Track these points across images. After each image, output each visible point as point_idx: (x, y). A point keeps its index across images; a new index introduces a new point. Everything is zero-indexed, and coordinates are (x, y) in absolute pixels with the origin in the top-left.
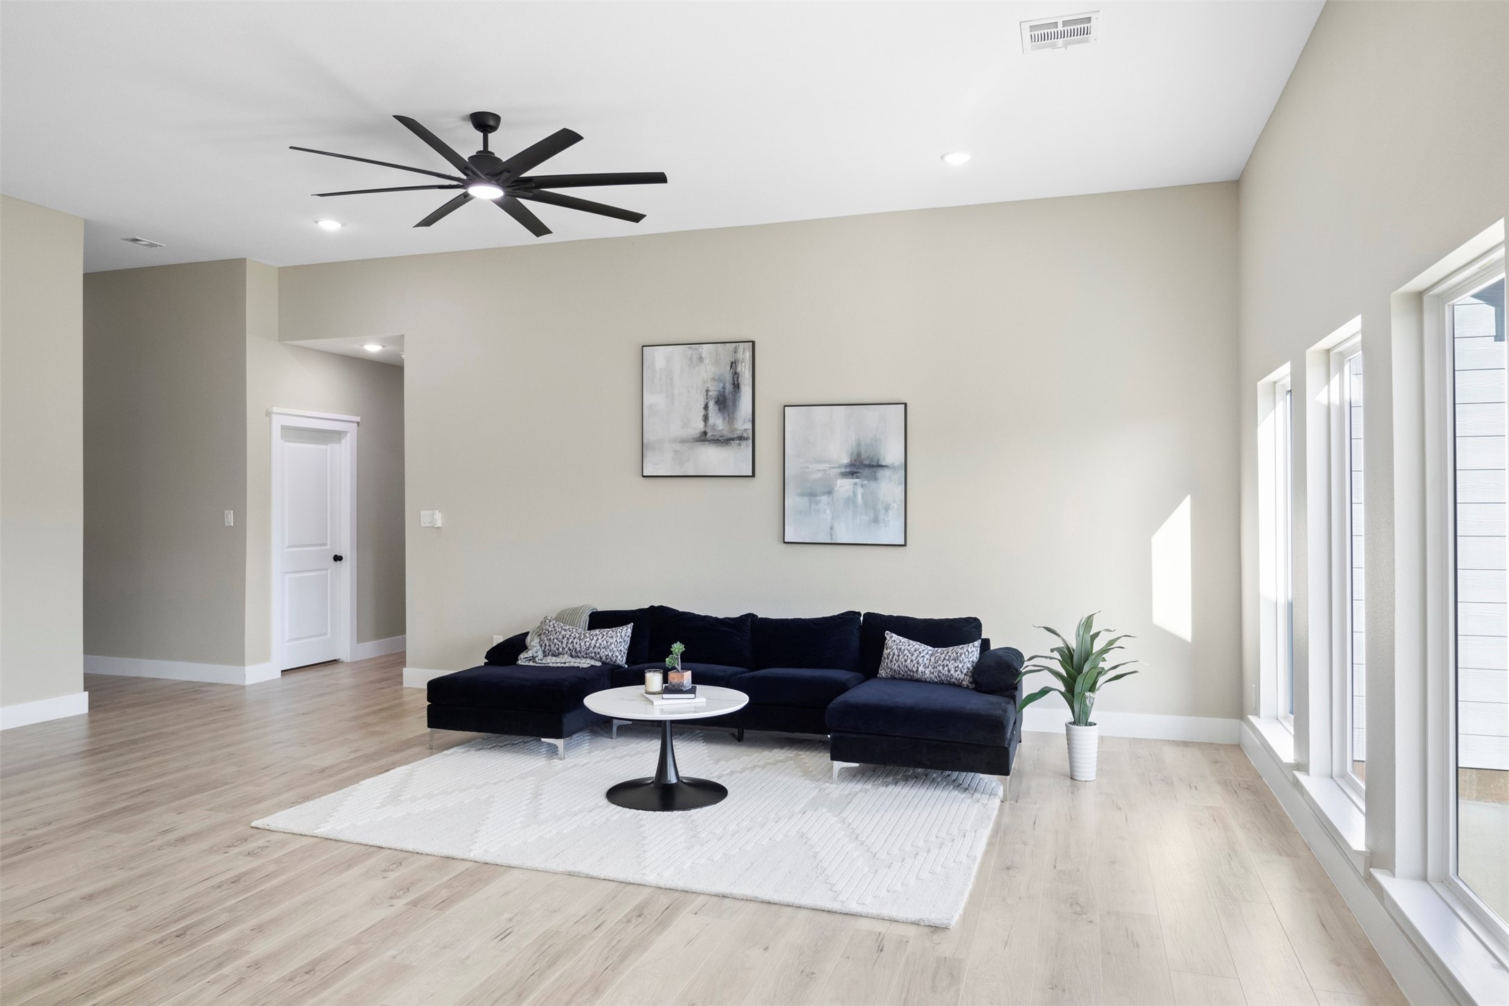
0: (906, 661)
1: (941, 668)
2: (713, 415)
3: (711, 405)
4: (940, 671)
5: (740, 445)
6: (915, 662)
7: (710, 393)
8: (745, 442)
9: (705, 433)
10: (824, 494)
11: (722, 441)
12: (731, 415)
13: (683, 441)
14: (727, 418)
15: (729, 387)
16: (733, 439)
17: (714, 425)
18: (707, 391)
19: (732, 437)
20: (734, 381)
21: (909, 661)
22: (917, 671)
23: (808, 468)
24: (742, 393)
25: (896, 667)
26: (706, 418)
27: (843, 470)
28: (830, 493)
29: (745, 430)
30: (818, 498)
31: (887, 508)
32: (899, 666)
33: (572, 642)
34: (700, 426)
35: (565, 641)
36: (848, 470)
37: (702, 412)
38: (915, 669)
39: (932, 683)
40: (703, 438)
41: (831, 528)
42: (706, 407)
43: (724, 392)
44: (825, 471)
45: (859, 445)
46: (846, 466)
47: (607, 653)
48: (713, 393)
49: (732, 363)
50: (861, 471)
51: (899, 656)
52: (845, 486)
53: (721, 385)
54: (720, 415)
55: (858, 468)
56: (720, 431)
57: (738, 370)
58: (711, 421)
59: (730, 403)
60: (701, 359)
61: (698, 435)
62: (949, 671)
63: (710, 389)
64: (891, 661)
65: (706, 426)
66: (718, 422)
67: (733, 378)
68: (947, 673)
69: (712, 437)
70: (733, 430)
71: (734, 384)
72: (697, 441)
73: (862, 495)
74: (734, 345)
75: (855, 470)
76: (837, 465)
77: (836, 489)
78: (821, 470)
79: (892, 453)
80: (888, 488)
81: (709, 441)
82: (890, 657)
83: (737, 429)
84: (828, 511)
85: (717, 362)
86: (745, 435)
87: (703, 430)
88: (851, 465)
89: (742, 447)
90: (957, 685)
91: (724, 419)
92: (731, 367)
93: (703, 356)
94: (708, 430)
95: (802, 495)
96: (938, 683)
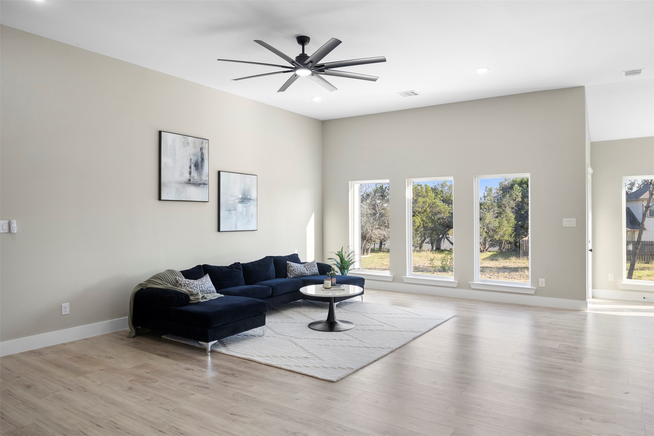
0: (300, 270)
1: (312, 270)
2: (193, 172)
3: (193, 166)
4: (312, 271)
5: (204, 187)
6: (303, 270)
7: (192, 161)
8: (206, 185)
9: (190, 180)
10: (234, 210)
11: (197, 184)
12: (200, 173)
13: (180, 183)
14: (199, 174)
15: (200, 160)
16: (201, 184)
17: (194, 177)
18: (191, 160)
19: (201, 183)
20: (201, 156)
23: (228, 199)
24: (205, 162)
25: (297, 273)
26: (190, 173)
27: (240, 200)
28: (235, 210)
29: (206, 180)
30: (232, 212)
31: (252, 216)
34: (187, 176)
36: (241, 200)
37: (189, 170)
38: (304, 272)
39: (310, 276)
40: (189, 182)
41: (236, 225)
42: (190, 168)
43: (198, 161)
44: (234, 200)
45: (244, 191)
46: (240, 199)
48: (193, 161)
49: (201, 148)
50: (245, 201)
51: (298, 269)
52: (240, 206)
53: (197, 158)
54: (196, 172)
55: (244, 200)
56: (196, 180)
57: (203, 152)
58: (192, 174)
59: (200, 167)
60: (188, 143)
61: (187, 181)
63: (192, 159)
64: (296, 271)
65: (190, 176)
66: (194, 174)
67: (201, 155)
68: (314, 271)
69: (193, 182)
70: (201, 180)
71: (201, 158)
72: (187, 184)
73: (245, 211)
74: (202, 140)
75: (243, 201)
76: (237, 198)
77: (237, 208)
78: (232, 200)
79: (253, 195)
80: (252, 207)
81: (191, 184)
83: (202, 180)
84: (235, 217)
85: (195, 147)
86: (206, 183)
87: (189, 178)
88: (242, 198)
89: (205, 188)
90: (315, 275)
91: (198, 174)
92: (201, 150)
93: (189, 142)
94: (191, 179)
95: (227, 210)
96: (311, 275)
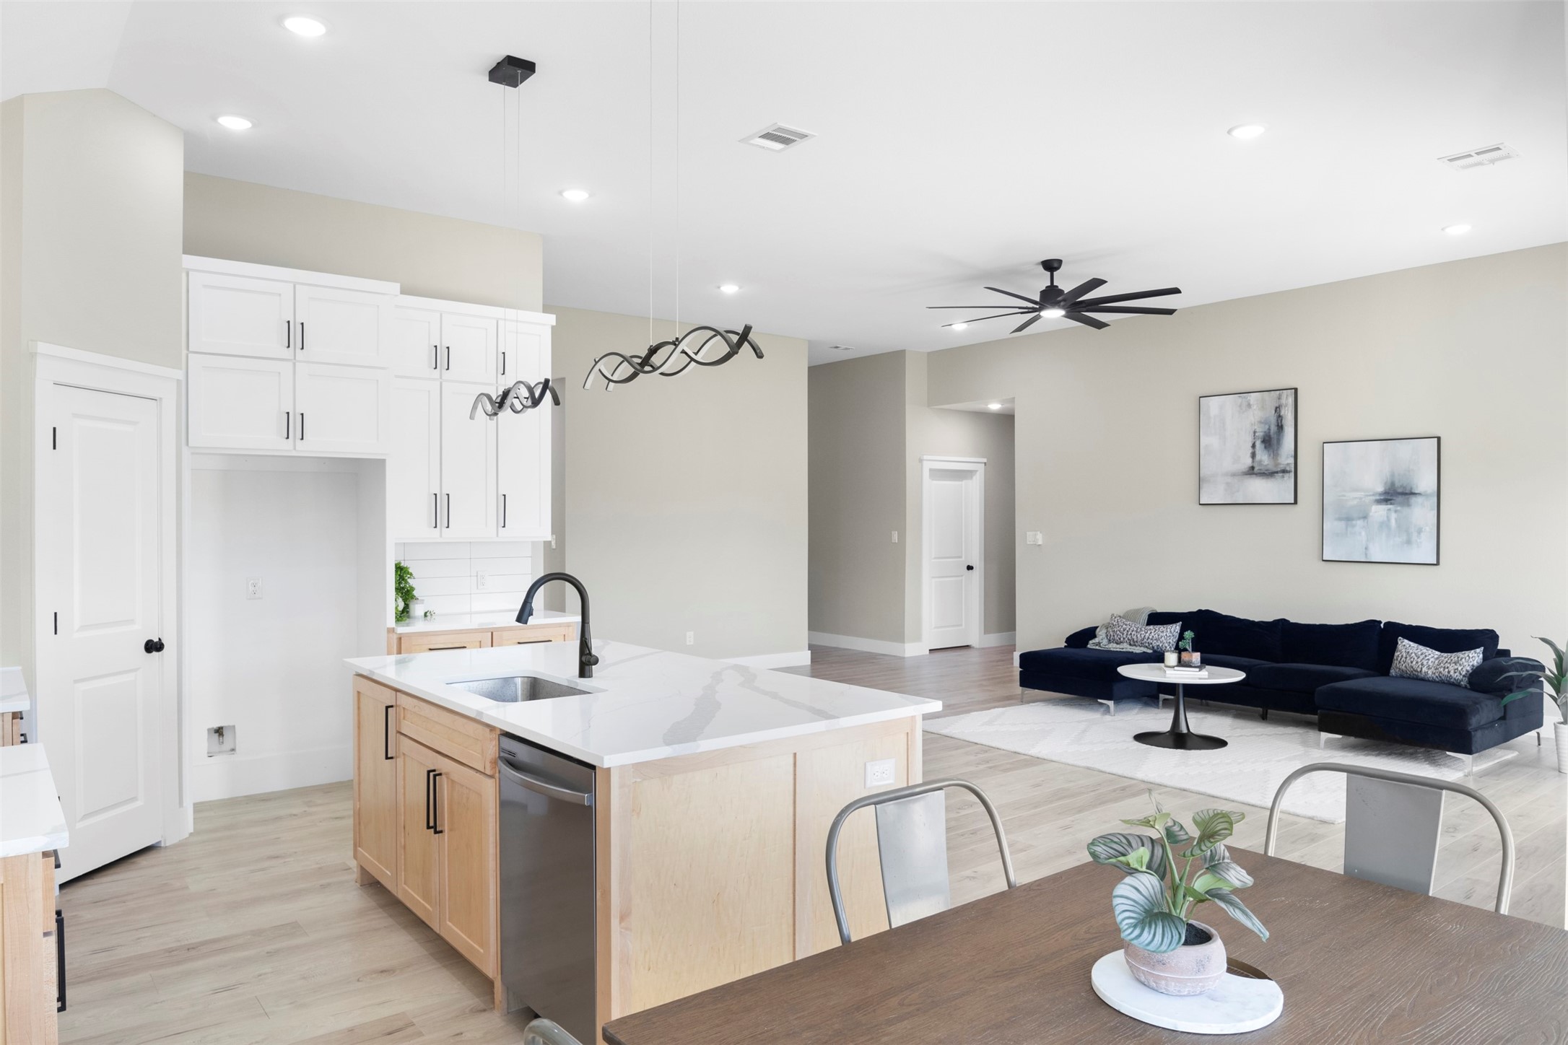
0: (1412, 662)
1: (1442, 669)
2: (1260, 452)
3: (1258, 444)
4: (1440, 672)
5: (1283, 477)
6: (1420, 663)
7: (1257, 434)
8: (1288, 474)
9: (1253, 468)
10: (1359, 518)
11: (1269, 474)
12: (1275, 452)
13: (1234, 475)
14: (1272, 455)
15: (1274, 429)
16: (1277, 472)
17: (1260, 462)
18: (1255, 432)
19: (1276, 470)
20: (1278, 423)
21: (1414, 663)
22: (1421, 671)
23: (1345, 496)
24: (1286, 432)
25: (1403, 667)
26: (1253, 455)
27: (1378, 498)
28: (1365, 517)
29: (1288, 464)
30: (1354, 522)
31: (1420, 531)
32: (1406, 667)
33: (1131, 634)
34: (1249, 462)
35: (1125, 633)
36: (1382, 498)
37: (1250, 450)
38: (1419, 670)
39: (1433, 682)
40: (1251, 471)
41: (1366, 548)
42: (1254, 446)
43: (1269, 432)
44: (1361, 498)
45: (1393, 475)
46: (1380, 494)
47: (1158, 644)
48: (1260, 434)
49: (1276, 408)
50: (1394, 498)
51: (1406, 658)
52: (1379, 512)
53: (1267, 427)
54: (1266, 452)
55: (1391, 496)
56: (1266, 466)
57: (1282, 413)
58: (1258, 457)
59: (1274, 442)
60: (1249, 406)
61: (1247, 470)
62: (1449, 672)
63: (1257, 430)
64: (1400, 662)
65: (1253, 462)
66: (1264, 457)
67: (1278, 420)
68: (1446, 673)
69: (1259, 471)
70: (1277, 465)
71: (1278, 425)
72: (1246, 474)
73: (1396, 520)
74: (1278, 392)
75: (1389, 498)
76: (1371, 493)
77: (1371, 514)
78: (1356, 498)
79: (1425, 482)
80: (1421, 513)
81: (1256, 474)
82: (1399, 659)
83: (1280, 464)
84: (1363, 533)
85: (1263, 408)
86: (1288, 469)
87: (1251, 465)
88: (1386, 493)
89: (1285, 479)
90: (1456, 685)
91: (1270, 455)
92: (1276, 411)
93: (1251, 403)
94: (1255, 465)
95: (1340, 519)
96: (1438, 682)
